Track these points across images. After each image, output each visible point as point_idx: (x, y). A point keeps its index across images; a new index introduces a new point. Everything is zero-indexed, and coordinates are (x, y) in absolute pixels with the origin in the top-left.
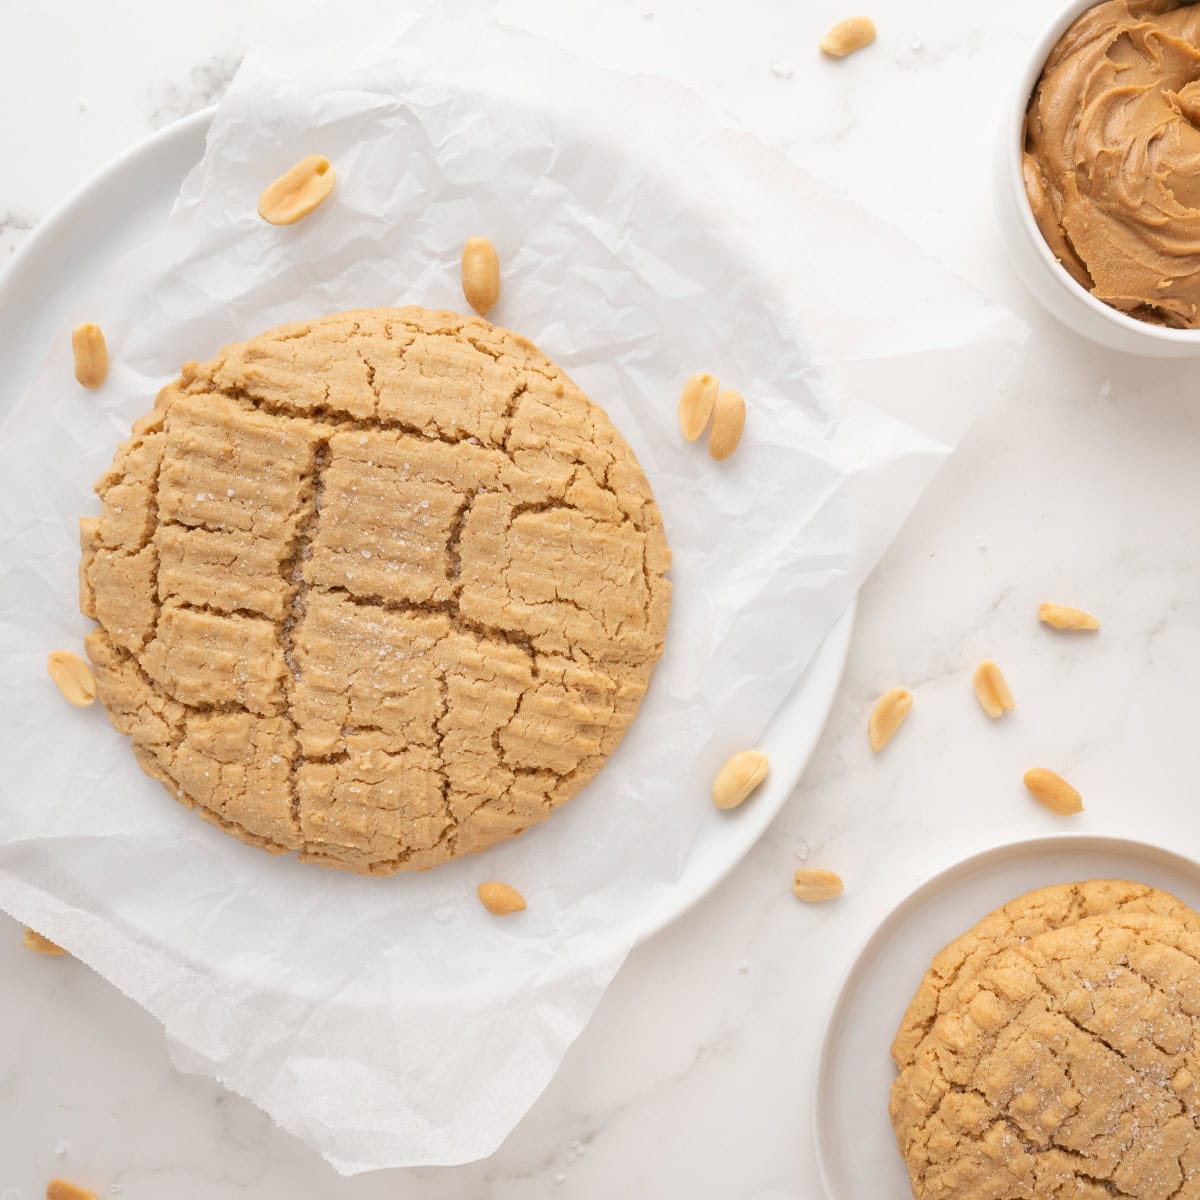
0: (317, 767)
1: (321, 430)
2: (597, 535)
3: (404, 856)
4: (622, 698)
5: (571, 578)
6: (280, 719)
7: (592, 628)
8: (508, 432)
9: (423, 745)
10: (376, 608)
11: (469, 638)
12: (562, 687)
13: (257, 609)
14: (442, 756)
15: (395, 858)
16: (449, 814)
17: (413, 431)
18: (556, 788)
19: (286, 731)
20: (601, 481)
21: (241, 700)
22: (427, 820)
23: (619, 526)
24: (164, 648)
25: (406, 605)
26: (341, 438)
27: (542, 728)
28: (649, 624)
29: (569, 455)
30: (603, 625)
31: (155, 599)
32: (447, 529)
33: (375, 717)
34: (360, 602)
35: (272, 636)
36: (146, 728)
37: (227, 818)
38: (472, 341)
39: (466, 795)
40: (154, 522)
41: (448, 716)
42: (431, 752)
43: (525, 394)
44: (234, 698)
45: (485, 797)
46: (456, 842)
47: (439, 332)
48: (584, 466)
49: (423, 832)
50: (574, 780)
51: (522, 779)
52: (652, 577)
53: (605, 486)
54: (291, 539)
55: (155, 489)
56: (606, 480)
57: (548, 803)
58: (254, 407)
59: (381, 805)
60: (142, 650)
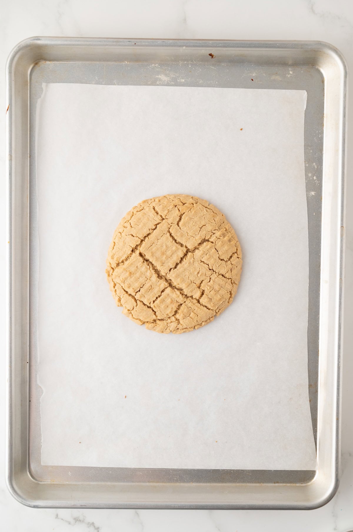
0: (202, 298)
1: (137, 252)
2: (193, 212)
3: (231, 294)
4: (228, 229)
5: (198, 223)
6: (188, 299)
7: (211, 225)
8: (161, 216)
9: (212, 274)
10: (179, 265)
11: (197, 251)
12: (219, 239)
13: (164, 288)
14: (216, 272)
15: (230, 296)
16: (229, 279)
17: (148, 235)
18: (238, 255)
19: (191, 299)
20: (182, 204)
21: (179, 304)
22: (227, 284)
23: (194, 206)
24: (159, 312)
25: (182, 259)
26: (141, 249)
27: (224, 249)
28: (217, 214)
29: (173, 207)
30: (212, 223)
31: (149, 307)
32: (173, 240)
33: (200, 280)
34: (175, 268)
35: (171, 289)
36: (172, 326)
37: (200, 323)
38: (137, 211)
39: (227, 273)
40: (133, 297)
41: (209, 265)
42: (214, 274)
43: (155, 208)
44: (178, 305)
45: (230, 269)
46: (235, 282)
47: (131, 218)
48: (177, 206)
49: (229, 287)
50: (238, 250)
51: (231, 260)
52: (208, 207)
53: (184, 204)
54: (155, 272)
55: (127, 292)
56: (183, 203)
57: (239, 258)
58: (123, 263)
59: (218, 290)
60: (156, 316)
